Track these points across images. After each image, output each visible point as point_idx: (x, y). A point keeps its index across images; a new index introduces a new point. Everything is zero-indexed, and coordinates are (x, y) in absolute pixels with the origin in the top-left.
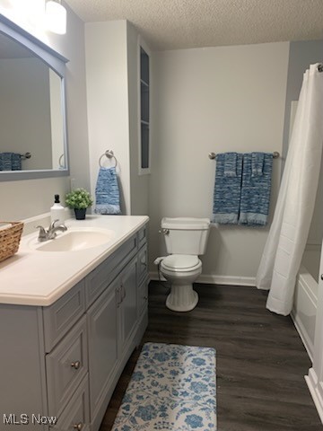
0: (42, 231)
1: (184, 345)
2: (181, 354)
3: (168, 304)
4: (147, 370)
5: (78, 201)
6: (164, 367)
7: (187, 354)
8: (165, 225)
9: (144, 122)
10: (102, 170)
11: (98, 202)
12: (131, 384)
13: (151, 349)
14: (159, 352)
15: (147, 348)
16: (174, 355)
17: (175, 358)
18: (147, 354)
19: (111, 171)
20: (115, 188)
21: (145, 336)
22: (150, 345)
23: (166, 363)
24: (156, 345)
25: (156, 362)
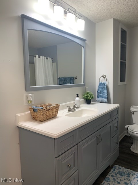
0: (70, 108)
1: (135, 171)
2: (132, 175)
3: (131, 149)
4: (113, 178)
5: (87, 97)
6: (121, 179)
7: (135, 176)
8: (132, 109)
9: (122, 61)
10: (100, 83)
11: (98, 97)
12: (103, 182)
13: (117, 168)
14: (121, 171)
15: (115, 168)
16: (128, 175)
17: (129, 176)
18: (114, 170)
19: (104, 83)
20: (105, 91)
21: (116, 161)
22: (117, 167)
23: (123, 177)
24: (120, 167)
25: (118, 175)
